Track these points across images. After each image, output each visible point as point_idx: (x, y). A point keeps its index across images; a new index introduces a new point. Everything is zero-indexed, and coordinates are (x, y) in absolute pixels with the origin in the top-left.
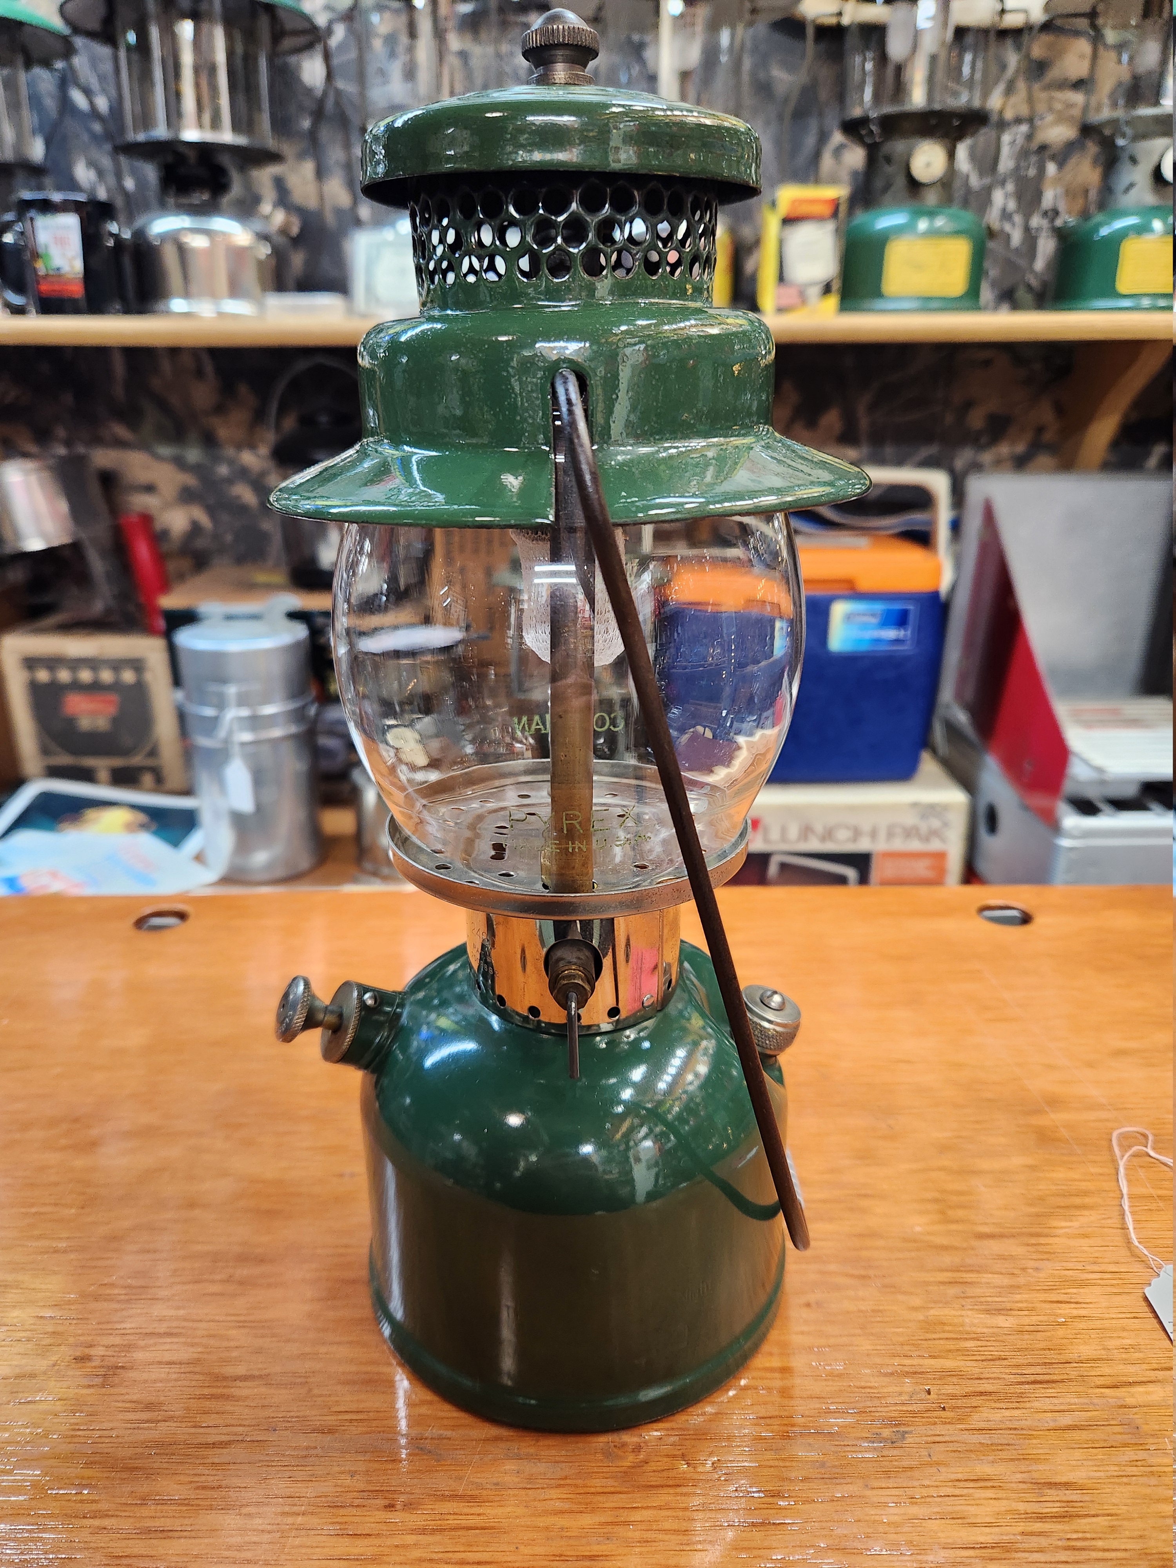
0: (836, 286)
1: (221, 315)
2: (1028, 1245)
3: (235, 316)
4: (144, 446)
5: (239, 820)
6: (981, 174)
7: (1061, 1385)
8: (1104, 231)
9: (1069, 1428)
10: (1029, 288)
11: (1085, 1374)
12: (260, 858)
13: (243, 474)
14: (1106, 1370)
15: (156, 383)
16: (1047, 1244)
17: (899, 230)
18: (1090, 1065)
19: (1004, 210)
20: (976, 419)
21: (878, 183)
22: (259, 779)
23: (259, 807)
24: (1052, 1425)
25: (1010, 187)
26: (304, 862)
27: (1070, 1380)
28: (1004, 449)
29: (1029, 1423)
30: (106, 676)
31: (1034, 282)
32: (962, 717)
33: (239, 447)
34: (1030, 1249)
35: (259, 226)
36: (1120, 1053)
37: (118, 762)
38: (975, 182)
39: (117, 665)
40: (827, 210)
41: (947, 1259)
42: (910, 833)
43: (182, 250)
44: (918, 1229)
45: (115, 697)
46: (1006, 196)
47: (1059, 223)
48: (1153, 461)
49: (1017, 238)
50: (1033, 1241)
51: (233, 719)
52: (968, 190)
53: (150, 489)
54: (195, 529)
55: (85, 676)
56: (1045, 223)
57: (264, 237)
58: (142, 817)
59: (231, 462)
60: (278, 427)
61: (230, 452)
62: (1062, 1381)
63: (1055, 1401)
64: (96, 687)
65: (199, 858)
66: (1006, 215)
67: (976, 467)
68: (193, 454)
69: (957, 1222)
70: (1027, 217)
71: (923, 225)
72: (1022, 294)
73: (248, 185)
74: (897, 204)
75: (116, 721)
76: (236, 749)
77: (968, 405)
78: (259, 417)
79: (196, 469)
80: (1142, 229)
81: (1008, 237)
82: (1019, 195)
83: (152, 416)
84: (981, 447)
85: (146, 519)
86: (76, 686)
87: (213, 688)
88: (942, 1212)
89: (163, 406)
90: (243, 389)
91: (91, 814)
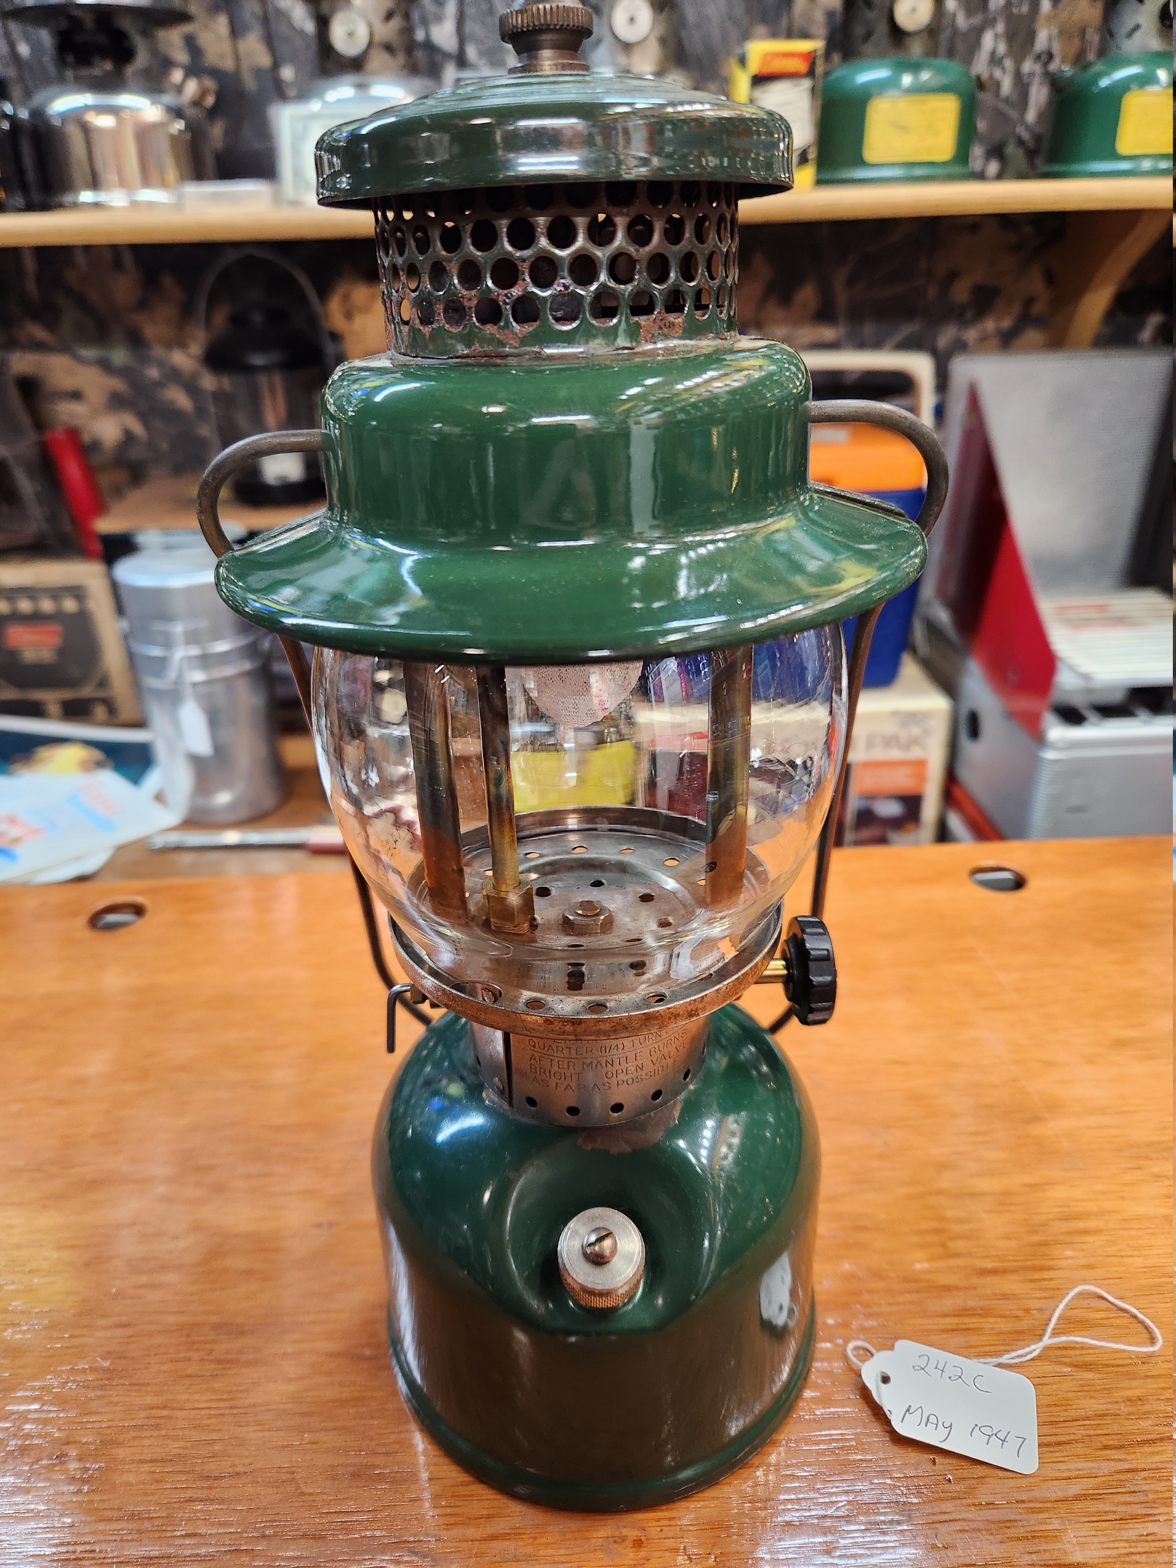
0: (812, 155)
1: (134, 204)
2: (1031, 1281)
3: (151, 205)
4: (64, 348)
5: (196, 761)
6: (969, 13)
7: (1068, 1447)
8: (1104, 83)
9: (1077, 1498)
10: (1021, 142)
11: (1092, 1432)
12: (223, 798)
13: (174, 375)
14: (1116, 1428)
15: (71, 277)
16: (1051, 1279)
17: (881, 86)
18: (1090, 1060)
19: (993, 53)
20: (961, 292)
21: (859, 30)
22: (214, 720)
23: (218, 749)
24: (1060, 1494)
25: (1000, 27)
26: (269, 800)
27: (1076, 1441)
28: (990, 325)
29: (1036, 1494)
30: (47, 605)
31: (1026, 136)
32: (943, 616)
33: (169, 345)
34: (1032, 1285)
35: (169, 98)
36: (1120, 1044)
37: (68, 694)
38: (962, 21)
39: (56, 593)
40: (802, 66)
41: (950, 1303)
42: (890, 741)
43: (86, 129)
44: (918, 1266)
45: (57, 628)
46: (996, 36)
47: (1053, 67)
48: (1146, 334)
49: (1007, 86)
50: (1037, 1276)
51: (182, 659)
52: (955, 31)
53: (76, 395)
54: (129, 437)
55: (25, 606)
56: (1038, 68)
57: (177, 112)
58: (97, 754)
59: (161, 364)
60: (208, 322)
61: (158, 351)
62: (1068, 1443)
63: (1062, 1466)
64: (36, 618)
65: (159, 798)
66: (995, 60)
67: (960, 347)
68: (120, 356)
69: (957, 1255)
70: (1018, 62)
71: (907, 80)
72: (1011, 149)
73: (154, 52)
74: (880, 55)
75: (61, 652)
76: (188, 691)
77: (953, 275)
78: (187, 312)
79: (124, 373)
80: (1145, 80)
81: (998, 85)
82: (1010, 37)
83: (70, 315)
84: (965, 323)
85: (73, 433)
86: (16, 617)
87: (158, 626)
88: (943, 1245)
89: (82, 303)
90: (168, 281)
91: (44, 753)
